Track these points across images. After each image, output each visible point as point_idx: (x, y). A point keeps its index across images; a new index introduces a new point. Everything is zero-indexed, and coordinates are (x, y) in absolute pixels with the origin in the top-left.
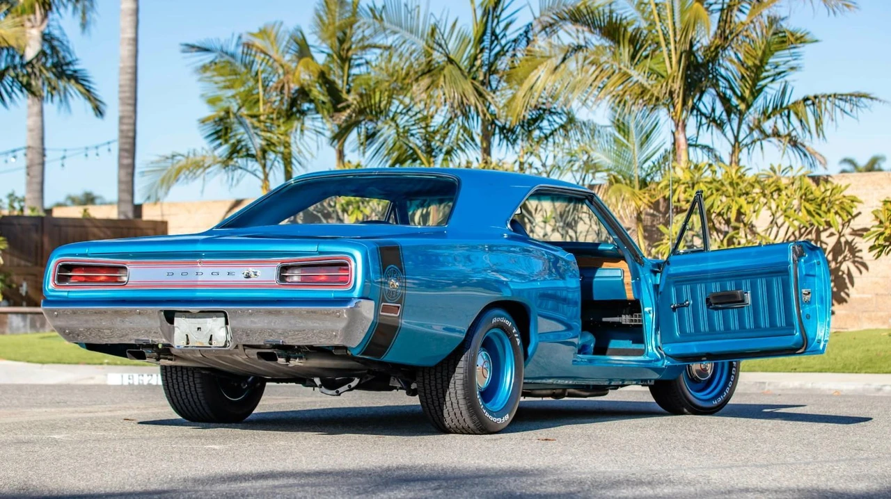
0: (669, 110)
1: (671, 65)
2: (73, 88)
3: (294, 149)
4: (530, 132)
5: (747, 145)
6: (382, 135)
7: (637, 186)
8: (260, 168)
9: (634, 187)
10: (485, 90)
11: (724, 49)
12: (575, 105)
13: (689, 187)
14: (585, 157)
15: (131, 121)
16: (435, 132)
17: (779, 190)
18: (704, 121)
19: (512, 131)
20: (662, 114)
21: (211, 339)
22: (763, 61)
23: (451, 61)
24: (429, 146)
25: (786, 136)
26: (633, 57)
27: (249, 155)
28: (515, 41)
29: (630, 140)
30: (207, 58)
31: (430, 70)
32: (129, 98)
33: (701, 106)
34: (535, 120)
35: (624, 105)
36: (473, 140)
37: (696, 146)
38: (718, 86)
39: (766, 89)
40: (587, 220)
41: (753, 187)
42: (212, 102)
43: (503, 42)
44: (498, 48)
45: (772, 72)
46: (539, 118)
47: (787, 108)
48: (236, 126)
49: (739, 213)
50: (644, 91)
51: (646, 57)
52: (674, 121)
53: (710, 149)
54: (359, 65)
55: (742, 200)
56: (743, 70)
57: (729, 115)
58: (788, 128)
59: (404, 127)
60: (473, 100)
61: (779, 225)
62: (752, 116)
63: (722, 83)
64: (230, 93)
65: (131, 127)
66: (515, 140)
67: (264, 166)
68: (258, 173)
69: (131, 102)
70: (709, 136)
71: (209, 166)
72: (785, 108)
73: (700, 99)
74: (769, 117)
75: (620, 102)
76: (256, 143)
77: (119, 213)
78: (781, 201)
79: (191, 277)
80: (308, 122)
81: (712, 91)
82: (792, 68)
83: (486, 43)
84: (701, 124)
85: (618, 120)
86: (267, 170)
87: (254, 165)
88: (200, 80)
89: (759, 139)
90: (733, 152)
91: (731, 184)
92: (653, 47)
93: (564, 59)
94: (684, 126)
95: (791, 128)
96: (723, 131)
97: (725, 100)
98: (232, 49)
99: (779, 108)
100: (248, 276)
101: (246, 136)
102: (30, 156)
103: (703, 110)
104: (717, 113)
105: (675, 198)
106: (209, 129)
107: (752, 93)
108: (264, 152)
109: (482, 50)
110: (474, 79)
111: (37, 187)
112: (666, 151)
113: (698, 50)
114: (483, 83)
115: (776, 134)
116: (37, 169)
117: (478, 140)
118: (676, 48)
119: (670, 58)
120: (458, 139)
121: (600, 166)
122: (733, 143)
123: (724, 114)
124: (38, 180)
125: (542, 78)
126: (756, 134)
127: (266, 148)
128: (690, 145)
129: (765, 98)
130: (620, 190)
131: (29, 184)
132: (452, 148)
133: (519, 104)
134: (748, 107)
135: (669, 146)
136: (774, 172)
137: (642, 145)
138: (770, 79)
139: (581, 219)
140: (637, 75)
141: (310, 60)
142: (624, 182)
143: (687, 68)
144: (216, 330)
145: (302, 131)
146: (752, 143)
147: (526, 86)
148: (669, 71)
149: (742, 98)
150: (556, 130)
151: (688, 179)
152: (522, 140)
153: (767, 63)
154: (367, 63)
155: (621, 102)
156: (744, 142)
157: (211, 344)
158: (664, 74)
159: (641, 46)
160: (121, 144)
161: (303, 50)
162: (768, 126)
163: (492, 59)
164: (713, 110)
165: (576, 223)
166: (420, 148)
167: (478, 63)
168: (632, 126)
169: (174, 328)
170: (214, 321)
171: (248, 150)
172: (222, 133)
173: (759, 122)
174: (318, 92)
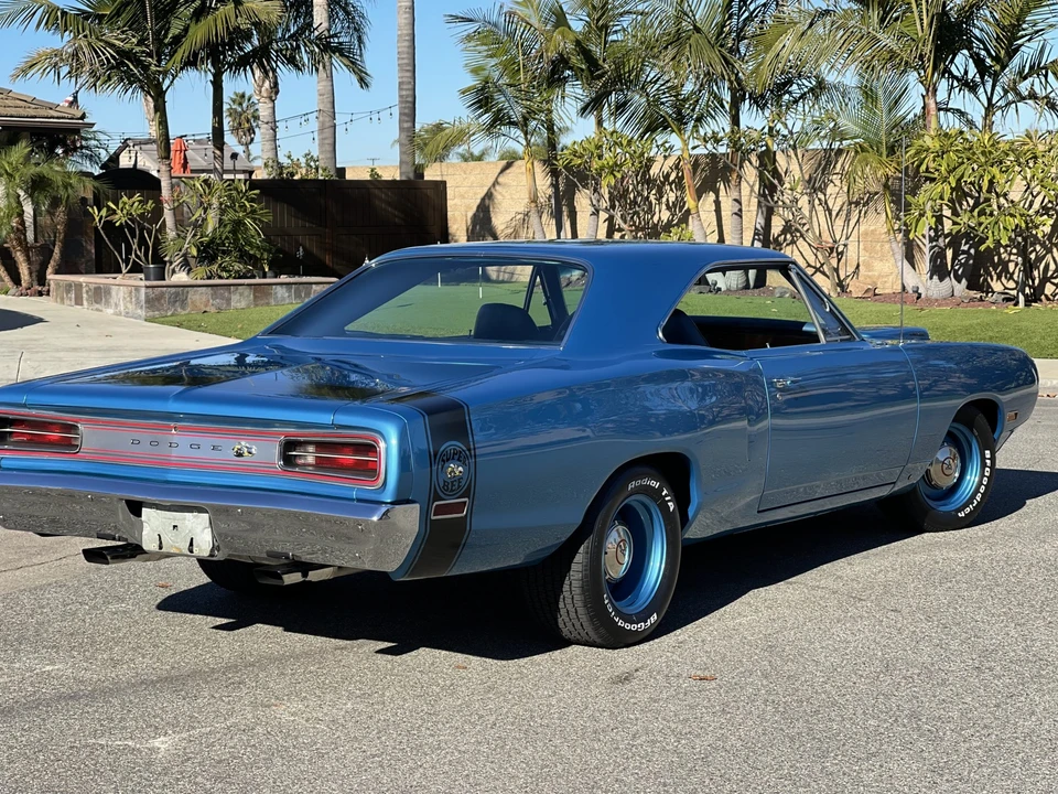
0: (919, 74)
1: (922, 27)
2: (336, 60)
3: (555, 116)
4: (780, 96)
5: (1000, 107)
6: (632, 104)
7: (885, 153)
8: (522, 135)
9: (881, 156)
10: (732, 58)
11: (979, 8)
12: (824, 67)
13: (938, 156)
14: (832, 125)
15: (410, 87)
16: (685, 100)
17: (1035, 158)
18: (956, 84)
19: (762, 96)
20: (912, 77)
21: (191, 544)
22: (1020, 19)
23: (697, 30)
24: (679, 113)
25: (1043, 98)
26: (882, 20)
27: (511, 123)
28: (764, 5)
29: (879, 106)
30: (471, 28)
31: (677, 39)
32: (408, 64)
33: (953, 69)
34: (785, 84)
35: (873, 70)
36: (723, 107)
37: (947, 110)
38: (972, 48)
39: (1023, 48)
40: (838, 182)
41: (1008, 155)
42: (475, 71)
43: (752, 8)
44: (746, 14)
45: (1030, 31)
46: (790, 82)
47: (1045, 68)
48: (496, 96)
49: (991, 182)
50: (893, 55)
51: (897, 19)
52: (924, 86)
53: (962, 114)
54: (616, 32)
55: (995, 170)
56: (998, 31)
57: (982, 77)
58: (1045, 89)
59: (654, 96)
60: (719, 69)
61: (1035, 194)
62: (1007, 76)
63: (976, 43)
64: (493, 61)
65: (410, 93)
66: (765, 105)
67: (526, 134)
68: (520, 139)
69: (410, 68)
70: (961, 100)
71: (474, 134)
72: (1042, 68)
73: (952, 61)
74: (1025, 78)
75: (868, 68)
76: (517, 112)
77: (401, 174)
78: (1037, 169)
79: (163, 449)
80: (568, 89)
81: (965, 52)
82: (1051, 26)
83: (735, 10)
84: (952, 87)
85: (866, 86)
86: (529, 137)
87: (516, 132)
88: (465, 50)
89: (1014, 102)
90: (986, 115)
91: (983, 153)
92: (903, 8)
93: (811, 25)
94: (935, 90)
95: (1049, 90)
96: (975, 93)
97: (979, 62)
98: (494, 18)
99: (1036, 69)
100: (240, 455)
101: (507, 105)
102: (321, 119)
103: (956, 73)
104: (970, 76)
105: (923, 168)
106: (471, 99)
107: (1007, 53)
108: (526, 119)
109: (730, 17)
110: (722, 46)
111: (330, 148)
112: (915, 116)
113: (951, 9)
114: (731, 51)
115: (1033, 96)
116: (328, 132)
117: (727, 106)
118: (927, 10)
119: (921, 20)
120: (708, 106)
121: (846, 134)
122: (986, 105)
123: (978, 76)
124: (330, 141)
125: (788, 46)
126: (1010, 97)
127: (527, 115)
128: (940, 109)
129: (1022, 57)
130: (865, 159)
131: (321, 145)
132: (702, 115)
133: (765, 72)
134: (1003, 68)
135: (918, 110)
136: (1031, 138)
137: (890, 111)
138: (1027, 38)
139: (832, 181)
140: (887, 40)
141: (567, 29)
142: (870, 150)
143: (939, 28)
144: (198, 530)
145: (563, 97)
146: (1006, 106)
147: (771, 54)
148: (920, 34)
149: (997, 59)
150: (805, 94)
151: (938, 147)
152: (772, 105)
153: (1024, 22)
154: (624, 30)
155: (870, 68)
156: (998, 104)
157: (192, 552)
158: (915, 37)
159: (891, 9)
160: (400, 108)
161: (560, 19)
162: (1024, 87)
163: (740, 25)
164: (966, 72)
165: (826, 186)
166: (670, 116)
167: (726, 29)
168: (880, 92)
169: (142, 522)
170: (195, 517)
171: (509, 118)
172: (483, 103)
173: (1015, 82)
174: (575, 60)
